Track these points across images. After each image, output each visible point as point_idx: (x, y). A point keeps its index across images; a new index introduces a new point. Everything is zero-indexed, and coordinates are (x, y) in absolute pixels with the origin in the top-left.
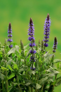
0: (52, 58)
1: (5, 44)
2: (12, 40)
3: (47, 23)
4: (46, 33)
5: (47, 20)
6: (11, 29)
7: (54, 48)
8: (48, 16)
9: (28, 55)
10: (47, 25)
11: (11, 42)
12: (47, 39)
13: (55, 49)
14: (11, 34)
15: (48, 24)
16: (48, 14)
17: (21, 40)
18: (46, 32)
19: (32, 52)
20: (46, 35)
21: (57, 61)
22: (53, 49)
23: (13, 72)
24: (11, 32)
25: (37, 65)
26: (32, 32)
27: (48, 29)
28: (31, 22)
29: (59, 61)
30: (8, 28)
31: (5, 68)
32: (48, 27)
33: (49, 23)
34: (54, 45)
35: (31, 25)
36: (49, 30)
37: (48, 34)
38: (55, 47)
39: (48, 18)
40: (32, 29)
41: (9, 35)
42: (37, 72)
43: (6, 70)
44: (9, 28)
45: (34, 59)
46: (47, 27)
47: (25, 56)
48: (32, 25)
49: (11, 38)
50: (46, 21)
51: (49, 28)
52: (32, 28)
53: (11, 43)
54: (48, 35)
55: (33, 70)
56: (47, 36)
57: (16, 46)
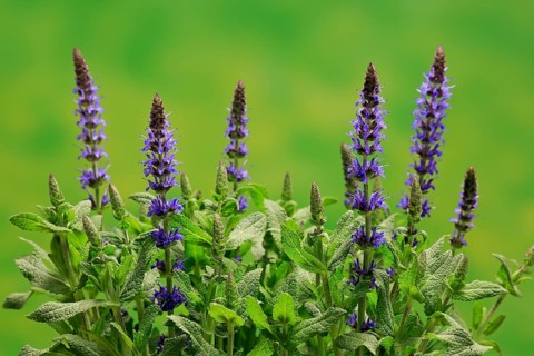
0: (458, 275)
1: (218, 192)
2: (245, 174)
3: (430, 93)
4: (421, 146)
5: (432, 79)
6: (245, 117)
7: (457, 225)
8: (437, 61)
9: (346, 253)
10: (434, 107)
11: (239, 180)
12: (427, 177)
13: (462, 228)
14: (240, 141)
15: (438, 100)
16: (441, 51)
17: (287, 176)
18: (426, 140)
19: (365, 239)
20: (425, 154)
21: (482, 291)
22: (453, 228)
23: (265, 332)
24: (245, 131)
25: (384, 304)
26: (372, 137)
27: (436, 126)
28: (370, 86)
29: (490, 291)
30: (229, 110)
31: (230, 314)
32: (437, 115)
33: (440, 92)
34: (459, 211)
35: (371, 99)
36: (439, 130)
37: (435, 152)
38: (465, 218)
39: (436, 67)
40: (375, 124)
41: (233, 147)
42: (387, 341)
43: (232, 320)
44: (234, 111)
45: (370, 273)
46: (430, 115)
47: (327, 258)
48: (377, 103)
49: (240, 160)
50: (426, 86)
51: (440, 119)
52: (373, 116)
53: (241, 186)
54: (435, 156)
55: (365, 328)
56: (427, 162)
57: (268, 203)
